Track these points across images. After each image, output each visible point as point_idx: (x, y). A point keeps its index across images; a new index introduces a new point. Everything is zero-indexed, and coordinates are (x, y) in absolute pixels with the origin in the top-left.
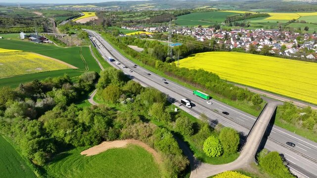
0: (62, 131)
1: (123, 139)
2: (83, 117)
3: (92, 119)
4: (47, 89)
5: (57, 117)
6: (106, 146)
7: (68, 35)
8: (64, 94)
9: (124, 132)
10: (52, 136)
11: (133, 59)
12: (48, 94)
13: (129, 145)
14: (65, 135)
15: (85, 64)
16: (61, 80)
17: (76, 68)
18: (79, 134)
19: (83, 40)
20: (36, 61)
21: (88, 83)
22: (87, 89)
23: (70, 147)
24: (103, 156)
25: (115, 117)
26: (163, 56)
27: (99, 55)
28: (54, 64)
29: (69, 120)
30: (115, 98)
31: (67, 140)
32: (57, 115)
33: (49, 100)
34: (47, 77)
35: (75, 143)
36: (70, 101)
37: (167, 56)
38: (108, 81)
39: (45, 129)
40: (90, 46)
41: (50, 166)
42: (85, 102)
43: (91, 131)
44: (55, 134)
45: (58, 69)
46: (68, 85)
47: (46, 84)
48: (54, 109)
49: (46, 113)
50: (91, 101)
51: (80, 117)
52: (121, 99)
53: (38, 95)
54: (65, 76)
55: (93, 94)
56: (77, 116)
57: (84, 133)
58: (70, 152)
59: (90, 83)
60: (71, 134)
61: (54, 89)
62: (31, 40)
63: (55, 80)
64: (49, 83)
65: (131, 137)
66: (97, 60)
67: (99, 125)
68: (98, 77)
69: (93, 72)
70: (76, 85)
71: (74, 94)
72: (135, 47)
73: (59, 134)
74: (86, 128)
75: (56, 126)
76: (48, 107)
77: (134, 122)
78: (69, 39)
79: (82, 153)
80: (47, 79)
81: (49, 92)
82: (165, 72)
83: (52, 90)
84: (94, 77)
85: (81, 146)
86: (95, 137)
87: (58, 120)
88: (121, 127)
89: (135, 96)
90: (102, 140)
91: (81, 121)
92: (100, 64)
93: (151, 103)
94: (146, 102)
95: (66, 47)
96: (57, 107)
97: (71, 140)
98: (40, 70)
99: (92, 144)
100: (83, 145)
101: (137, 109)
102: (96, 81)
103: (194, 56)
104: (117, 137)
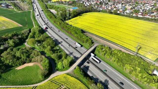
0: (8, 61)
1: (33, 62)
2: (18, 54)
3: (21, 56)
5: (8, 54)
6: (26, 65)
7: (22, 2)
8: (13, 42)
9: (33, 59)
10: (5, 63)
11: (50, 19)
12: (6, 42)
13: (34, 65)
14: (9, 62)
15: (26, 23)
16: (13, 35)
17: (22, 26)
18: (15, 62)
19: (30, 5)
20: (3, 23)
21: (25, 35)
22: (25, 38)
23: (12, 66)
24: (23, 69)
25: (32, 53)
26: (65, 17)
27: (34, 17)
28: (12, 24)
29: (12, 56)
30: (34, 43)
31: (10, 64)
33: (6, 46)
34: (6, 32)
35: (13, 65)
36: (16, 45)
37: (67, 17)
38: (34, 33)
39: (2, 60)
40: (31, 11)
41: (3, 74)
42: (23, 45)
43: (20, 60)
44: (6, 62)
45: (13, 27)
46: (15, 37)
47: (5, 37)
48: (8, 50)
49: (4, 52)
50: (26, 44)
52: (36, 45)
53: (2, 43)
54: (15, 32)
55: (27, 40)
56: (16, 53)
57: (17, 61)
58: (11, 68)
59: (27, 34)
60: (12, 62)
61: (9, 40)
62: (2, 6)
63: (10, 35)
64: (7, 37)
65: (35, 62)
66: (33, 20)
67: (24, 57)
68: (30, 31)
69: (28, 29)
70: (20, 37)
71: (18, 41)
72: (53, 11)
73: (7, 62)
74: (18, 58)
75: (6, 59)
76: (6, 49)
77: (38, 55)
78: (22, 4)
79: (16, 69)
80: (6, 34)
81: (7, 41)
82: (61, 27)
83: (8, 40)
84: (28, 32)
85: (16, 66)
86: (21, 62)
87: (8, 56)
88: (33, 57)
89: (43, 42)
90: (24, 63)
91: (17, 56)
92: (33, 23)
93: (48, 46)
94: (46, 46)
95: (20, 12)
97: (12, 64)
98: (4, 28)
99: (20, 65)
100: (17, 65)
101: (42, 48)
102: (29, 34)
103: (81, 15)
104: (30, 61)
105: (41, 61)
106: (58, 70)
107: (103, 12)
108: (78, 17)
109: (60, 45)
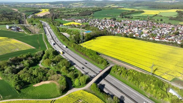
0: (26, 78)
1: (49, 80)
2: (35, 73)
3: (38, 74)
4: (21, 60)
5: (25, 73)
6: (42, 83)
7: (32, 25)
8: (28, 63)
9: (49, 78)
10: (23, 80)
11: (63, 42)
12: (21, 62)
13: (50, 83)
14: (27, 79)
15: (39, 46)
16: (27, 56)
17: (35, 48)
18: (32, 79)
19: (40, 29)
20: (15, 45)
21: (39, 56)
22: (39, 59)
23: (29, 83)
24: (40, 86)
25: (47, 72)
26: (78, 40)
27: (46, 40)
28: (24, 46)
29: (29, 74)
30: (49, 64)
31: (28, 81)
32: (25, 72)
33: (22, 65)
34: (21, 54)
35: (31, 82)
36: (31, 65)
37: (80, 40)
38: (48, 55)
39: (20, 77)
40: (43, 34)
41: (22, 90)
42: (37, 65)
43: (37, 78)
44: (24, 79)
45: (26, 49)
46: (30, 58)
47: (20, 58)
48: (24, 69)
49: (20, 71)
50: (40, 65)
51: (33, 72)
52: (51, 65)
53: (17, 63)
54: (29, 53)
55: (41, 62)
56: (32, 72)
57: (34, 79)
58: (29, 85)
59: (40, 56)
60: (29, 79)
61: (24, 60)
62: (12, 29)
63: (24, 56)
64: (22, 57)
65: (52, 80)
66: (45, 43)
67: (40, 76)
68: (44, 53)
69: (42, 51)
70: (34, 58)
71: (33, 62)
72: (66, 34)
73: (25, 79)
74: (35, 77)
75: (24, 76)
76: (21, 69)
77: (54, 74)
78: (32, 28)
79: (33, 86)
80: (21, 55)
81: (22, 62)
82: (76, 50)
83: (23, 61)
84: (42, 53)
85: (33, 83)
86: (38, 80)
87: (25, 74)
88: (49, 76)
89: (58, 63)
90: (41, 81)
91: (34, 74)
92: (46, 45)
93: (63, 66)
94: (61, 66)
95: (31, 35)
96: (25, 68)
97: (29, 81)
98: (18, 50)
99: (37, 83)
100: (34, 83)
101: (57, 69)
102: (42, 55)
103: (95, 39)
104: (47, 80)
105: (58, 79)
106: (74, 87)
107: (118, 36)
108: (92, 40)
109: (75, 66)
